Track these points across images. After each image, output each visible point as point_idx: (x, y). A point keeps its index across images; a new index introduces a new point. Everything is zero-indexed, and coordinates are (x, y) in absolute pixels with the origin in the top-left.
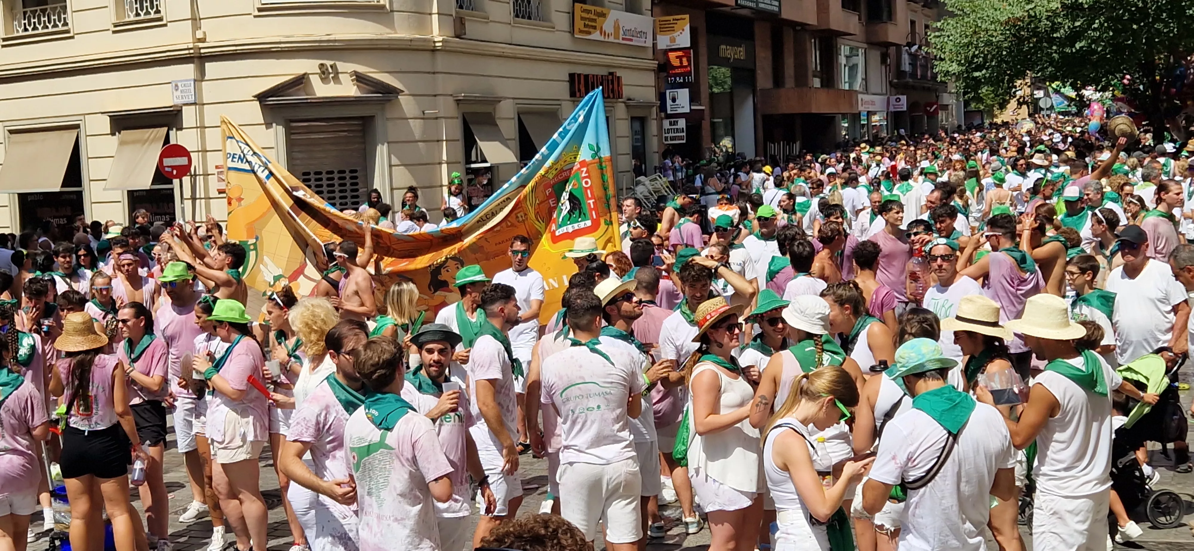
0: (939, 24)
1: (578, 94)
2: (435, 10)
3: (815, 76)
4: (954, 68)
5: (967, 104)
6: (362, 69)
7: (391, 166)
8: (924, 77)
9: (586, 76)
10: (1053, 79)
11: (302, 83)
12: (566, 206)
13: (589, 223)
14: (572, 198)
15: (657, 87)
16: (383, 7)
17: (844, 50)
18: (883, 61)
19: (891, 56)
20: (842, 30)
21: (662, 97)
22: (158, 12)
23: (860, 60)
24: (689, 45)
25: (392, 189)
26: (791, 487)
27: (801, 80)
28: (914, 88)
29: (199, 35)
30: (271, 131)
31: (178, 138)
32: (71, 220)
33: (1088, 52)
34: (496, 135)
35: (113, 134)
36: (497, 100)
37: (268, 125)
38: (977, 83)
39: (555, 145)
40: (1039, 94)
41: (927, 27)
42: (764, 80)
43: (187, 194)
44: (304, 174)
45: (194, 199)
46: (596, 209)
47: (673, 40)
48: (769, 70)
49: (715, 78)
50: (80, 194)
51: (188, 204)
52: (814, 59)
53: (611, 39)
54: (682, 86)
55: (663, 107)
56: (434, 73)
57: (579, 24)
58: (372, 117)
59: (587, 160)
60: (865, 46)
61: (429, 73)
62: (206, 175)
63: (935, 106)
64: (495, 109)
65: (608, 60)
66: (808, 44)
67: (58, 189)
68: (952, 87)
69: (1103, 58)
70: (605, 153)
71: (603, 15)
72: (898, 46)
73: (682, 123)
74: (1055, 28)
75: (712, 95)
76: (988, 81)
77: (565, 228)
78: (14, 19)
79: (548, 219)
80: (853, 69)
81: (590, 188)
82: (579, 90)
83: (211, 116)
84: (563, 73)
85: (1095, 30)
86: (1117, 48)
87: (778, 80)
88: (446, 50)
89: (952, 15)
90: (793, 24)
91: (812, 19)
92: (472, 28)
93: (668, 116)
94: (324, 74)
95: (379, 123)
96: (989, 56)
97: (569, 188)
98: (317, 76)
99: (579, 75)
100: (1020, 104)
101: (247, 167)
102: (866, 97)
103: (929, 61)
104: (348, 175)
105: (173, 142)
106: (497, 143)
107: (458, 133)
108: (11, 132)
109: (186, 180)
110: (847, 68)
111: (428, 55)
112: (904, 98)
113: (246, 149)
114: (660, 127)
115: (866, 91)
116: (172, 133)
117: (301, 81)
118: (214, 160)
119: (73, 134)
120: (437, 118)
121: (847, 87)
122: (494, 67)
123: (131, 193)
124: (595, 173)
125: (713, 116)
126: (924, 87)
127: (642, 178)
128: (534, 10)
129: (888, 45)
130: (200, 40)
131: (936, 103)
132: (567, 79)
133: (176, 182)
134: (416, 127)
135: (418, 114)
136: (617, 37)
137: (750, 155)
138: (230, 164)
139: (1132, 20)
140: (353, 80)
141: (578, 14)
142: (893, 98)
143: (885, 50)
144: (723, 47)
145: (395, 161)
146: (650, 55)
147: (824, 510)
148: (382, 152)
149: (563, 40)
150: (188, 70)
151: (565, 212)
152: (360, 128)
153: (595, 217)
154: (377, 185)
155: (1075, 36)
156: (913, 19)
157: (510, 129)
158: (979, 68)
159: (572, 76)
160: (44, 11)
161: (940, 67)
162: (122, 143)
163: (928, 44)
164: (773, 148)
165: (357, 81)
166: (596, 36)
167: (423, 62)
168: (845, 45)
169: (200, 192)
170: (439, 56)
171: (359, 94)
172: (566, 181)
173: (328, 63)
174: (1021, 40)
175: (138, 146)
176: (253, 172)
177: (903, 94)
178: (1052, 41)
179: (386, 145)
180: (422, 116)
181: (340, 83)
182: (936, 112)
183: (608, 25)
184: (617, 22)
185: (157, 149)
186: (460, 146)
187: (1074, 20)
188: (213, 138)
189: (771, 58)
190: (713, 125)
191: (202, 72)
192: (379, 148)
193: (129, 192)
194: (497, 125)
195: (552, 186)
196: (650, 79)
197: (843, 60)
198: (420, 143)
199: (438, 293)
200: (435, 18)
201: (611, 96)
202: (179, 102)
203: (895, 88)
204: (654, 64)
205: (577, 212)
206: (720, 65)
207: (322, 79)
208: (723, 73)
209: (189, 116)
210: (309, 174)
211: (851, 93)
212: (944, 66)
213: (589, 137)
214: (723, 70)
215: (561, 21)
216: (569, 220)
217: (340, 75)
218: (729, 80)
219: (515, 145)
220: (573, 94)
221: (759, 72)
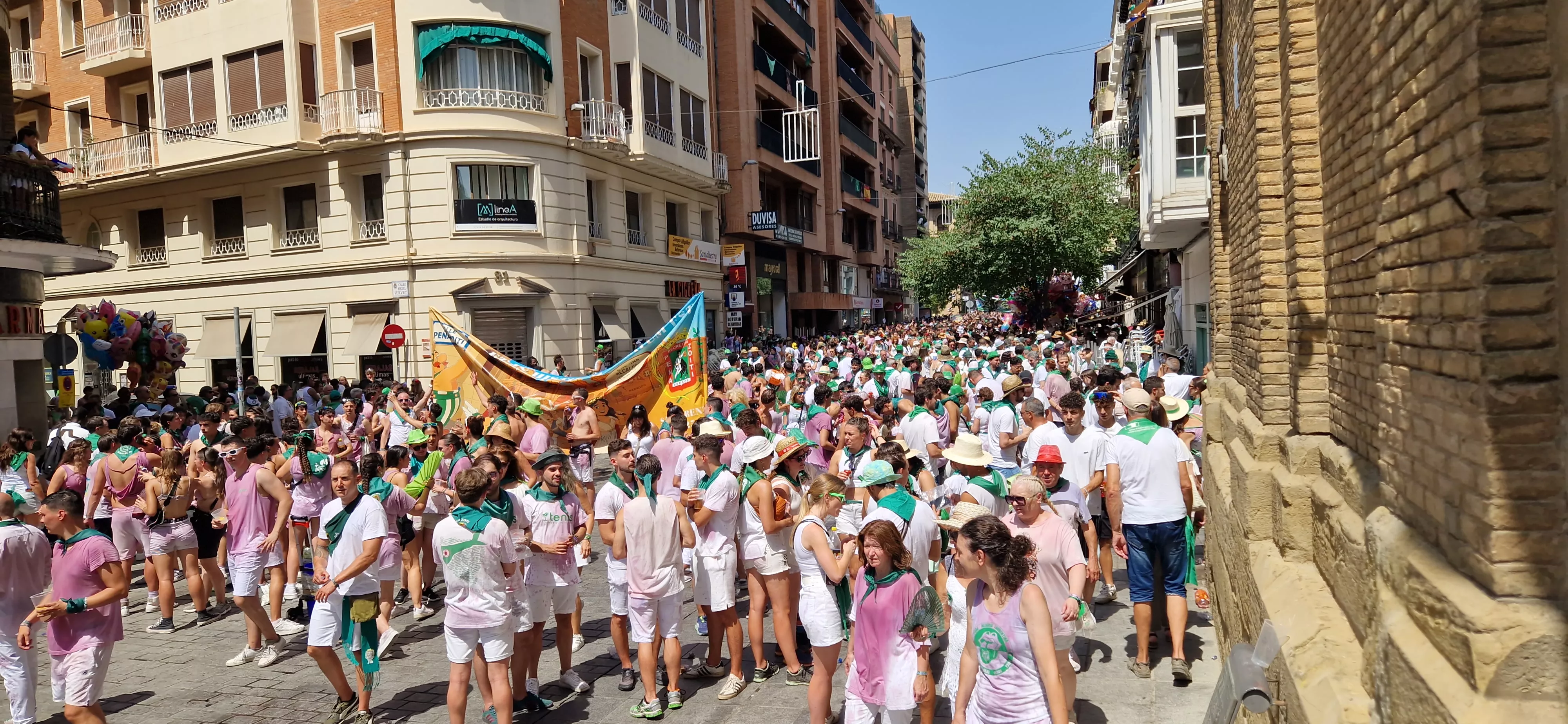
0: (903, 254)
1: (671, 294)
2: (575, 237)
3: (825, 285)
4: (913, 282)
5: (920, 304)
6: (524, 276)
7: (544, 341)
8: (894, 286)
9: (676, 283)
10: (975, 290)
11: (483, 285)
12: (679, 368)
13: (689, 379)
14: (683, 364)
15: (723, 290)
16: (540, 235)
17: (844, 268)
18: (869, 276)
19: (873, 273)
20: (842, 255)
21: (726, 297)
22: (383, 234)
23: (854, 275)
24: (744, 264)
26: (814, 560)
27: (816, 287)
28: (887, 293)
29: (412, 251)
30: (462, 316)
31: (395, 320)
32: (318, 375)
33: (998, 273)
34: (615, 321)
35: (350, 317)
36: (617, 298)
37: (459, 312)
38: (927, 292)
39: (670, 328)
40: (966, 298)
41: (896, 255)
42: (792, 287)
43: (402, 358)
45: (406, 362)
46: (694, 371)
47: (733, 260)
48: (796, 281)
49: (761, 285)
50: (325, 358)
51: (402, 365)
52: (824, 274)
53: (693, 259)
54: (739, 290)
55: (727, 304)
56: (574, 279)
57: (672, 249)
58: (531, 308)
59: (692, 338)
60: (857, 266)
61: (570, 279)
62: (415, 345)
63: (901, 306)
64: (615, 303)
65: (691, 272)
66: (821, 264)
67: (309, 354)
68: (912, 294)
69: (1005, 277)
70: (703, 334)
71: (688, 243)
72: (878, 267)
73: (739, 314)
74: (975, 259)
75: (759, 296)
76: (935, 291)
78: (280, 237)
79: (667, 377)
80: (849, 280)
82: (673, 292)
83: (420, 305)
84: (661, 280)
85: (1000, 260)
86: (1013, 271)
87: (801, 287)
88: (582, 264)
89: (912, 248)
90: (811, 251)
91: (822, 248)
92: (600, 250)
93: (731, 310)
94: (499, 278)
95: (536, 311)
96: (935, 275)
97: (681, 356)
98: (494, 280)
99: (672, 282)
100: (954, 305)
101: (449, 341)
102: (857, 299)
103: (897, 277)
104: (514, 346)
105: (392, 323)
106: (616, 326)
107: (590, 319)
108: (276, 315)
109: (401, 349)
110: (845, 280)
111: (570, 267)
112: (881, 300)
113: (449, 329)
114: (725, 316)
115: (857, 295)
116: (392, 317)
117: (482, 283)
118: (420, 336)
119: (321, 316)
120: (576, 309)
121: (845, 292)
122: (615, 275)
123: (362, 358)
124: (695, 347)
125: (759, 310)
126: (894, 294)
127: (713, 350)
128: (642, 238)
129: (871, 266)
130: (412, 254)
131: (902, 304)
132: (664, 284)
133: (394, 350)
134: (561, 315)
135: (563, 306)
136: (696, 257)
137: (784, 336)
138: (437, 339)
139: (1023, 254)
140: (518, 283)
141: (671, 242)
142: (874, 300)
143: (869, 269)
144: (766, 265)
145: (546, 337)
146: (719, 269)
147: (837, 576)
148: (538, 331)
149: (661, 258)
150: (404, 275)
151: (678, 372)
152: (523, 315)
153: (693, 376)
154: (534, 354)
155: (988, 264)
156: (887, 249)
157: (625, 317)
158: (928, 282)
159: (667, 282)
160: (301, 232)
161: (904, 281)
162: (356, 323)
163: (896, 267)
164: (798, 332)
165: (522, 283)
166: (683, 256)
167: (566, 271)
168: (844, 265)
169: (411, 357)
170: (578, 268)
171: (523, 292)
172: (679, 351)
173: (502, 271)
174: (954, 266)
175: (367, 325)
176: (455, 344)
177: (881, 297)
178: (973, 266)
179: (541, 326)
180: (566, 308)
181: (510, 285)
182: (902, 309)
183: (691, 250)
184: (696, 247)
185: (381, 328)
186: (591, 328)
187: (987, 254)
188: (422, 321)
189: (797, 273)
190: (760, 315)
191: (414, 276)
192: (536, 328)
193: (360, 357)
194: (616, 314)
195: (669, 354)
196: (718, 285)
197: (843, 275)
198: (564, 326)
200: (575, 242)
202: (397, 296)
203: (876, 293)
204: (721, 276)
206: (764, 277)
207: (497, 282)
208: (766, 282)
209: (403, 305)
211: (848, 296)
212: (907, 281)
213: (694, 324)
214: (766, 280)
215: (660, 246)
217: (510, 280)
218: (770, 287)
219: (629, 327)
220: (667, 294)
221: (789, 282)
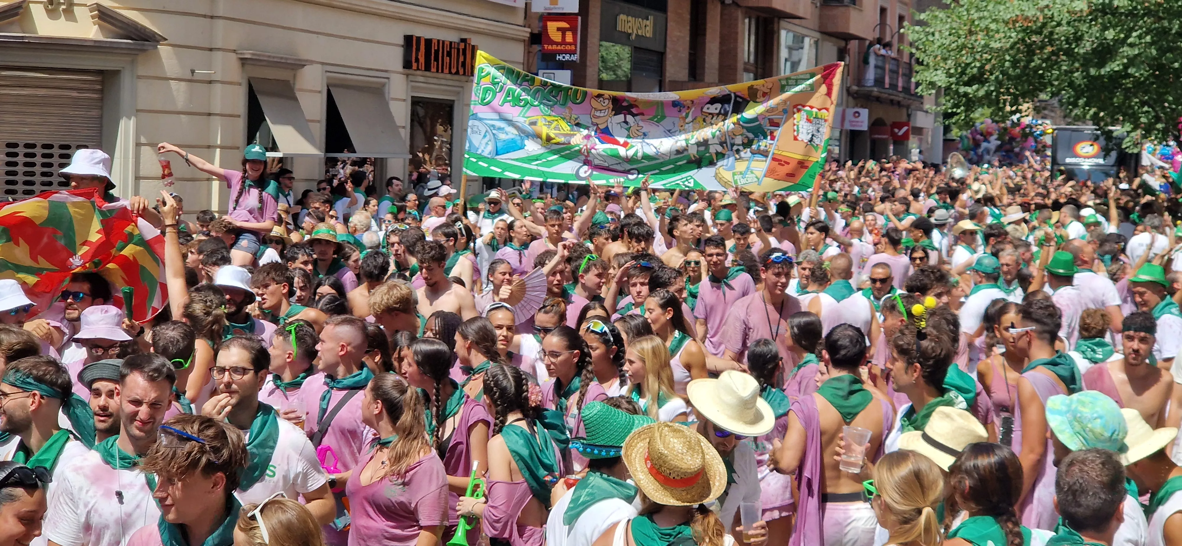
0: (923, 16)
1: (415, 65)
3: (746, 70)
5: (947, 128)
6: (108, 2)
7: (138, 145)
8: (895, 85)
9: (428, 42)
11: (17, 14)
15: (527, 64)
17: (785, 37)
19: (851, 52)
20: (788, 10)
23: (807, 52)
24: (576, 10)
25: (138, 178)
28: (878, 99)
33: (1123, 74)
34: (293, 114)
36: (298, 65)
41: (901, 19)
42: (676, 69)
44: (9, 145)
48: (684, 55)
49: (606, 60)
52: (746, 47)
56: (212, 17)
58: (115, 74)
60: (818, 35)
61: (205, 16)
63: (905, 128)
64: (295, 76)
65: (461, 21)
66: (740, 25)
74: (1077, 40)
75: (602, 83)
82: (417, 60)
84: (396, 33)
85: (1131, 45)
87: (695, 70)
94: (52, 4)
95: (126, 81)
96: (988, 67)
98: (41, 6)
99: (419, 39)
103: (904, 66)
107: (241, 106)
110: (788, 64)
112: (865, 113)
117: (16, 11)
120: (210, 82)
126: (892, 101)
129: (847, 37)
131: (907, 124)
132: (401, 41)
134: (179, 92)
135: (185, 73)
140: (93, 17)
142: (850, 112)
143: (842, 44)
144: (622, 17)
145: (143, 138)
146: (520, 20)
148: (126, 127)
152: (99, 87)
155: (1104, 53)
156: (885, 5)
159: (408, 39)
161: (919, 76)
165: (100, 18)
168: (789, 31)
171: (101, 38)
174: (1030, 49)
177: (862, 107)
178: (1071, 55)
180: (189, 76)
181: (75, 21)
182: (906, 136)
186: (241, 124)
187: (1104, 31)
189: (688, 39)
192: (123, 123)
194: (295, 99)
196: (518, 54)
197: (784, 53)
198: (182, 116)
201: (461, 71)
203: (854, 98)
204: (525, 33)
206: (616, 42)
207: (48, 11)
208: (618, 53)
210: (16, 145)
212: (927, 76)
214: (618, 48)
217: (76, 8)
218: (626, 66)
219: (319, 130)
220: (407, 65)
221: (670, 55)
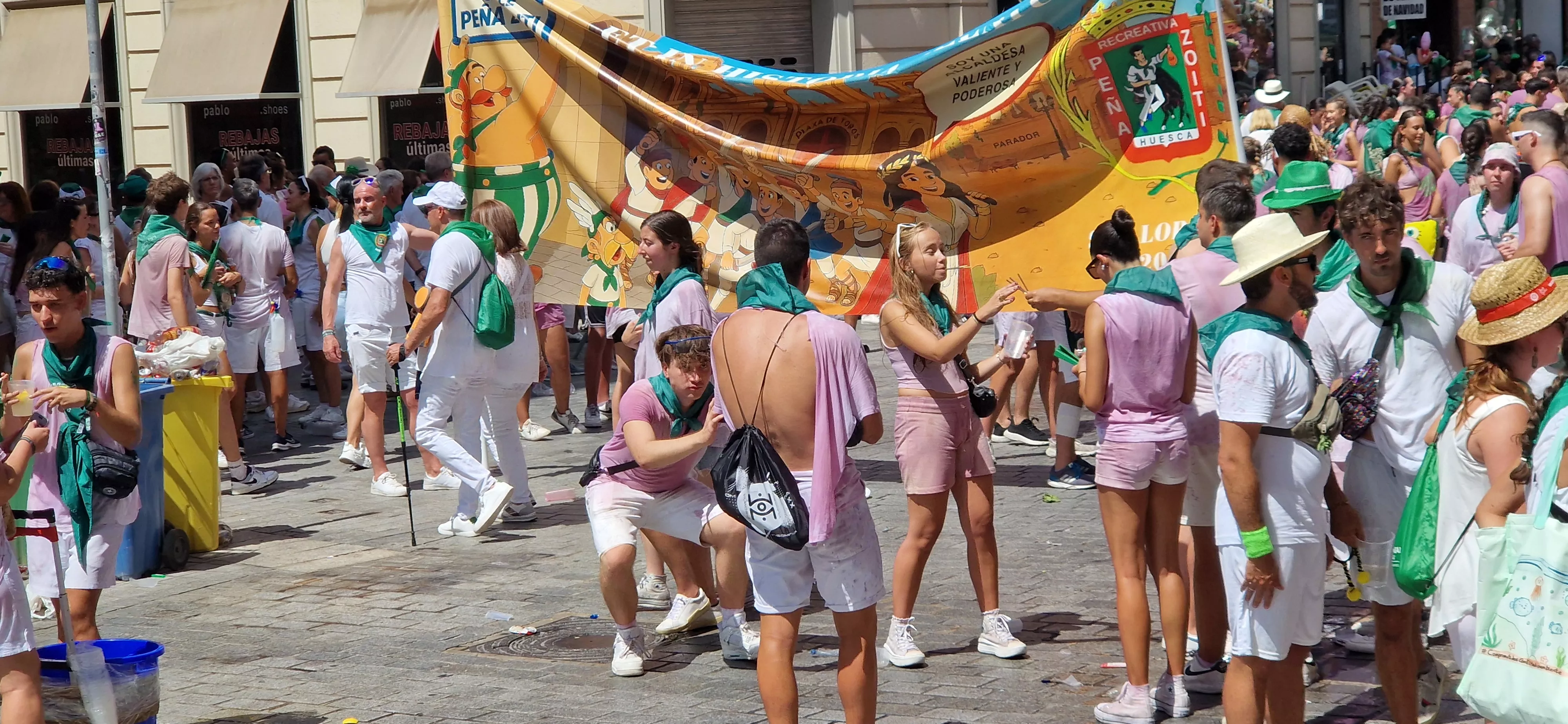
7: (859, 51)
12: (1158, 96)
13: (1195, 134)
14: (1167, 83)
46: (1205, 109)
50: (294, 106)
59: (1190, 15)
67: (256, 95)
77: (1157, 136)
81: (1196, 68)
123: (385, 102)
124: (1202, 42)
127: (1337, 85)
145: (865, 43)
148: (843, 25)
151: (1152, 107)
153: (1204, 124)
175: (398, 16)
179: (850, 16)
192: (837, 21)
193: (381, 98)
199: (901, 210)
205: (1177, 110)
216: (1164, 124)
